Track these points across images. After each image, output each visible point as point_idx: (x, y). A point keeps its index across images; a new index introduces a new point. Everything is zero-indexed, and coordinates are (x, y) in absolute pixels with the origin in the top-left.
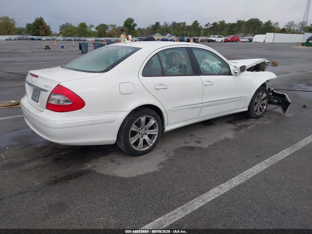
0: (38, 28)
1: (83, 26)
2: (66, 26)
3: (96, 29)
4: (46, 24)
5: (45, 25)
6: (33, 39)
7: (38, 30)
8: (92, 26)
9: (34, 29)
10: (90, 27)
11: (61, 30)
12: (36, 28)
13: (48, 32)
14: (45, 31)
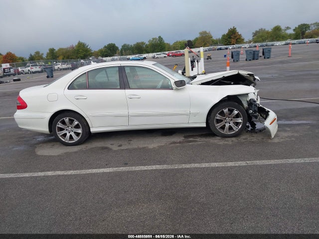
0: (230, 38)
1: (277, 29)
2: (259, 32)
3: (294, 30)
4: (238, 33)
5: (236, 34)
6: (220, 49)
7: (230, 40)
8: (288, 28)
9: (227, 39)
10: (285, 30)
11: (253, 36)
12: (229, 38)
13: (239, 40)
14: (236, 40)
